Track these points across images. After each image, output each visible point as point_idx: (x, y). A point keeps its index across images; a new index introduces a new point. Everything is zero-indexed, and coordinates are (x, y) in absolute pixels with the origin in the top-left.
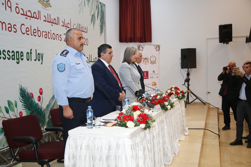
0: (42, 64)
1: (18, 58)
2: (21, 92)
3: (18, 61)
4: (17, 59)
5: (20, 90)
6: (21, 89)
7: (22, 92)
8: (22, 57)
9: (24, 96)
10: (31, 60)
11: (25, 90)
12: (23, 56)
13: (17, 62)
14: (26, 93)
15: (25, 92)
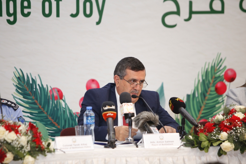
0: (98, 23)
1: (11, 11)
2: (19, 84)
3: (12, 19)
4: (9, 14)
5: (16, 80)
6: (22, 79)
7: (22, 84)
8: (26, 11)
9: (29, 92)
10: (58, 15)
11: (32, 79)
12: (29, 7)
13: (9, 21)
14: (38, 87)
15: (32, 85)
